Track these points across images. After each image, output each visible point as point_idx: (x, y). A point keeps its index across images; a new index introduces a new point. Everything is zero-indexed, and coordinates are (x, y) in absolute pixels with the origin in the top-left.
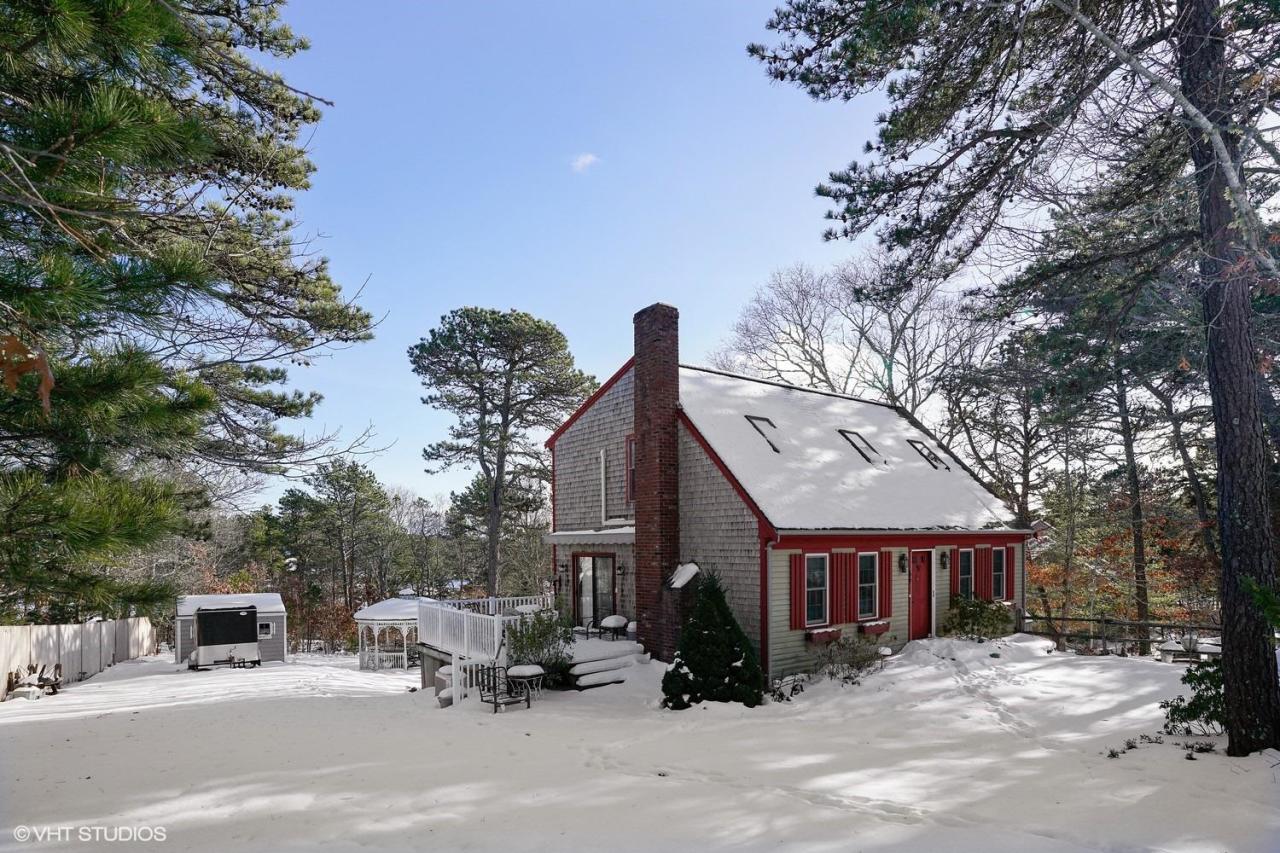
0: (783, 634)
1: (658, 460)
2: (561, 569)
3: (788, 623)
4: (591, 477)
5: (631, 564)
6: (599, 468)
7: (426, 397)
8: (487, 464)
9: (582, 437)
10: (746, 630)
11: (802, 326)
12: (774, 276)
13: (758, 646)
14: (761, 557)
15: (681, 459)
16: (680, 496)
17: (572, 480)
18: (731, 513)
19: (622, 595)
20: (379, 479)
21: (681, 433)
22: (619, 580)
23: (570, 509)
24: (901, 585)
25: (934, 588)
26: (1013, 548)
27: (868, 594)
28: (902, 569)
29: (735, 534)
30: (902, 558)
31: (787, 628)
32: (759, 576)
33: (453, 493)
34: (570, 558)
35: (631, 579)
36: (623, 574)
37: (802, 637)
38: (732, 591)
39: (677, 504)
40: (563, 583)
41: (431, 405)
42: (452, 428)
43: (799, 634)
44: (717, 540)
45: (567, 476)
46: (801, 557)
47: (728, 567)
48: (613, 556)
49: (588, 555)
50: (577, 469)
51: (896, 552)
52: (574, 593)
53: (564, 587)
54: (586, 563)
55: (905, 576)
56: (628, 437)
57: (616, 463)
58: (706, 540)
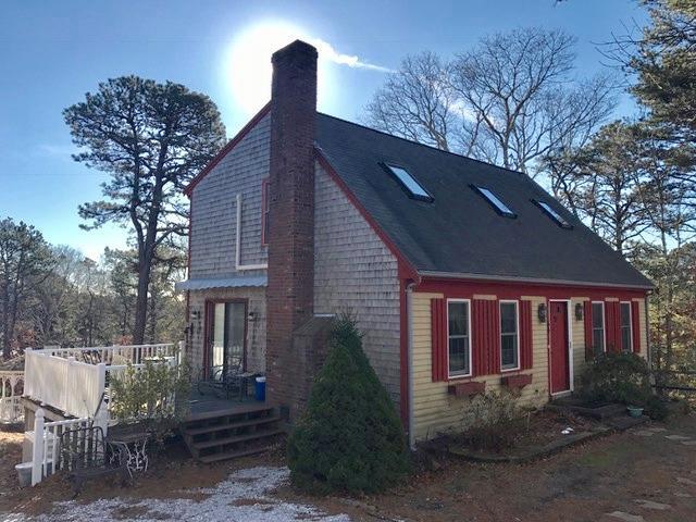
0: (426, 386)
1: (292, 200)
2: (193, 316)
3: (430, 374)
4: (226, 222)
5: (263, 308)
6: (235, 213)
7: (77, 155)
8: (140, 221)
9: (218, 183)
10: (385, 381)
11: (429, 108)
12: (404, 63)
13: (398, 399)
14: (400, 300)
15: (317, 200)
16: (316, 238)
17: (209, 226)
18: (368, 253)
19: (254, 343)
20: (45, 238)
21: (317, 173)
22: (250, 328)
23: (204, 254)
24: (540, 334)
25: (570, 339)
26: (637, 303)
27: (509, 342)
28: (541, 319)
29: (372, 275)
30: (541, 308)
31: (430, 379)
32: (398, 320)
33: (107, 249)
34: (203, 305)
35: (263, 325)
36: (255, 320)
37: (444, 390)
38: (369, 338)
39: (312, 246)
40: (195, 330)
41: (84, 162)
42: (104, 185)
43: (442, 386)
44: (353, 282)
45: (203, 222)
46: (442, 302)
47: (363, 311)
48: (245, 302)
49: (221, 301)
50: (214, 215)
51: (537, 301)
52: (205, 341)
53: (195, 335)
54: (220, 310)
55: (544, 326)
56: (264, 180)
57: (251, 207)
58: (341, 283)
